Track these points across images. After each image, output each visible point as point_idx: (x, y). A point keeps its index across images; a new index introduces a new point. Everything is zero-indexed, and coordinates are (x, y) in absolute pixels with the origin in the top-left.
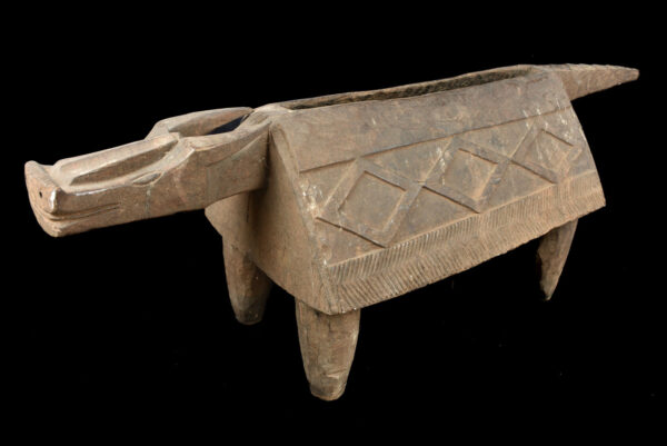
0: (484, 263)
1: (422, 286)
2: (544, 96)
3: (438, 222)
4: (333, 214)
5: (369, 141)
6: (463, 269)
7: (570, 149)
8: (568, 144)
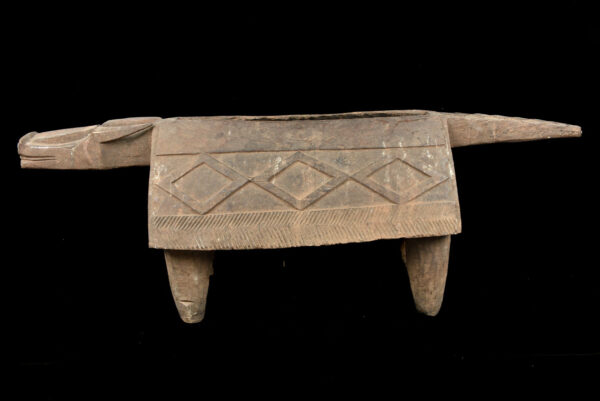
0: (293, 248)
1: (226, 248)
2: (413, 133)
3: (256, 208)
4: (168, 184)
5: (218, 144)
6: (269, 247)
7: (426, 179)
8: (425, 174)
